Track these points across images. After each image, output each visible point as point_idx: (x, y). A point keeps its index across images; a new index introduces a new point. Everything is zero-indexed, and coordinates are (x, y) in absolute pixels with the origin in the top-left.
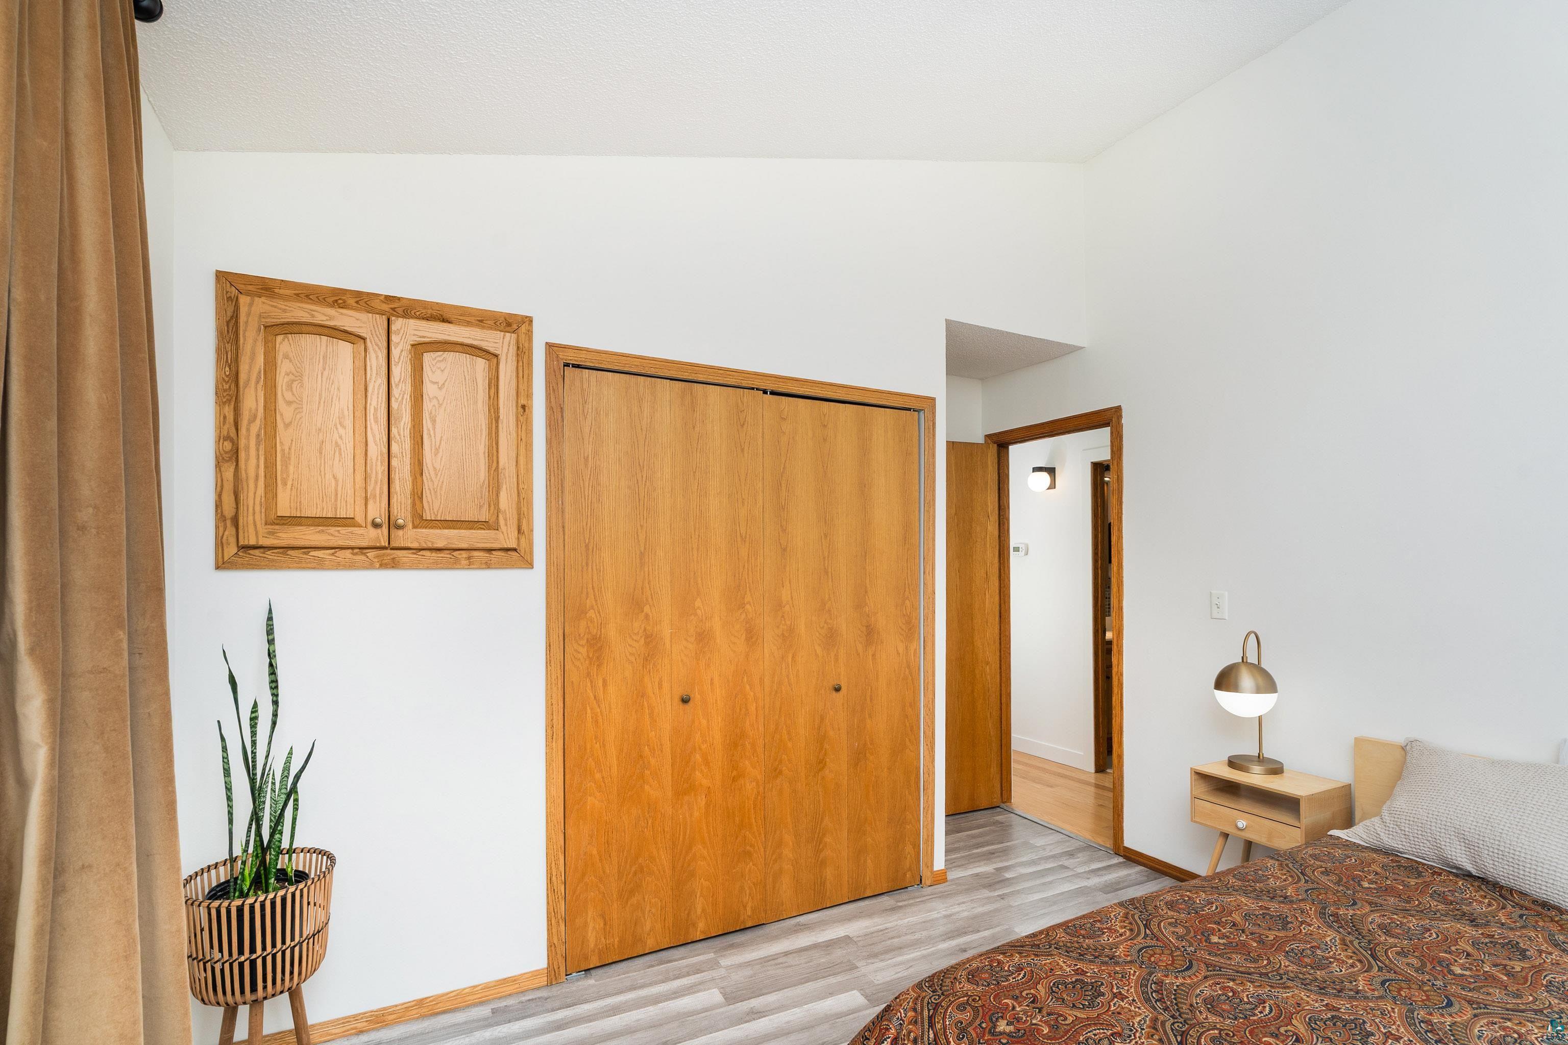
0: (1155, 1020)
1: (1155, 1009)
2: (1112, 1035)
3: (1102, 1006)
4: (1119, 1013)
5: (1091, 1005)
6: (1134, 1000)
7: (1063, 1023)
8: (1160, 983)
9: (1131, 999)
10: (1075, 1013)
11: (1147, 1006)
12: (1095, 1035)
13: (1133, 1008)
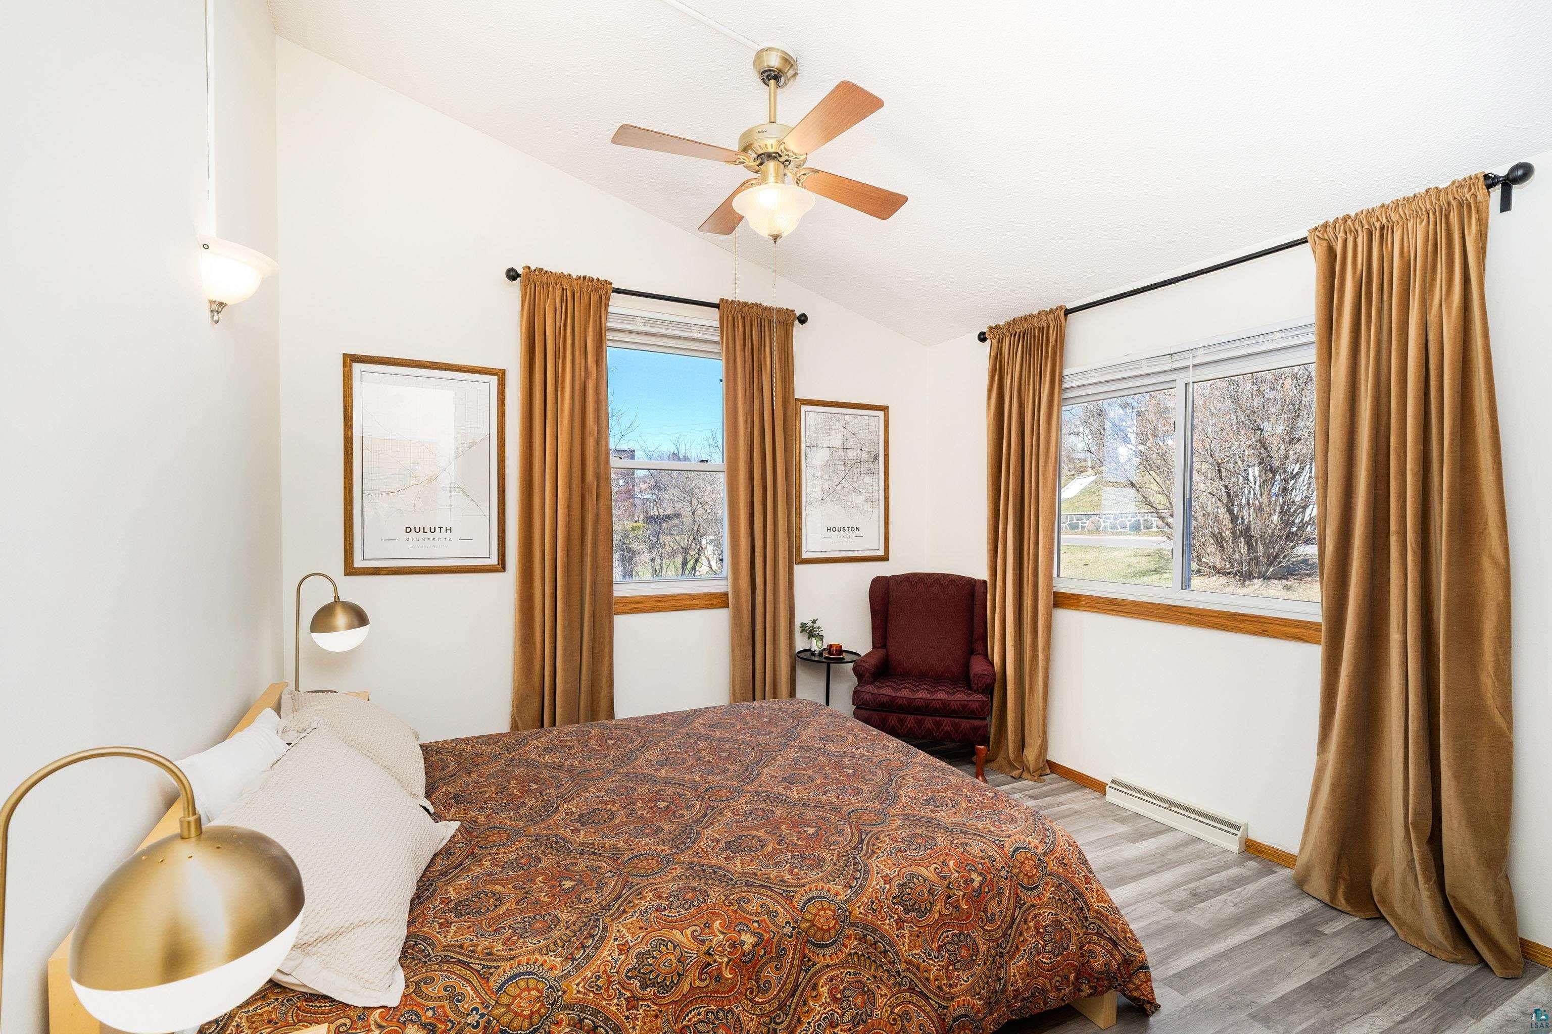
0: (871, 857)
1: (865, 865)
2: (906, 851)
3: (904, 873)
4: (894, 865)
5: (913, 876)
6: (878, 873)
7: (938, 866)
8: (848, 886)
9: (879, 875)
10: (927, 873)
11: (870, 867)
12: (918, 853)
13: (882, 867)
